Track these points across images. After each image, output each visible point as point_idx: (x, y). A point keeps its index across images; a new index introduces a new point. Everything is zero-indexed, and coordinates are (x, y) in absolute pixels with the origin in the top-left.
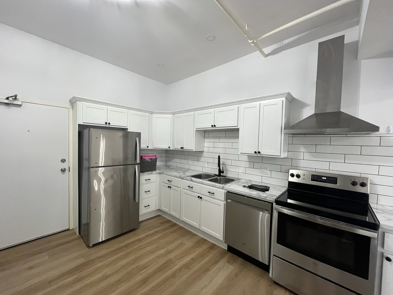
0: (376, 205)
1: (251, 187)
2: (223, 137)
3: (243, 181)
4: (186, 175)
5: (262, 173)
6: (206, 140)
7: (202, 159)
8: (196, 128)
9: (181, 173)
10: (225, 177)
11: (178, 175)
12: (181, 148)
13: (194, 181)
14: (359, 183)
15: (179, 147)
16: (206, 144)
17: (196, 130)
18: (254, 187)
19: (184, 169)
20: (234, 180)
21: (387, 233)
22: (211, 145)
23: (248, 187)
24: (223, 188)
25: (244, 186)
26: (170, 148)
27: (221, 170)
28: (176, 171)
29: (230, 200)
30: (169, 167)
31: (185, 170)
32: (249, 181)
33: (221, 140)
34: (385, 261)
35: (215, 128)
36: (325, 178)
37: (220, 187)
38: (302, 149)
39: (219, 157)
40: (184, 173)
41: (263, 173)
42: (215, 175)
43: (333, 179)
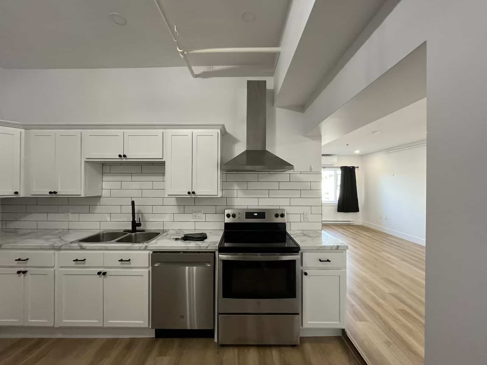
0: (290, 231)
1: (186, 238)
2: (137, 174)
3: (170, 232)
4: (66, 241)
5: (195, 218)
6: (105, 178)
7: (99, 209)
8: (87, 159)
9: (54, 240)
10: (143, 231)
11: (47, 244)
12: (50, 193)
13: (87, 248)
14: (280, 214)
15: (45, 192)
16: (105, 185)
17: (86, 162)
18: (190, 237)
19: (57, 231)
20: (159, 234)
21: (304, 252)
22: (117, 185)
23: (182, 239)
24: (146, 249)
25: (177, 239)
26: (19, 195)
27: (136, 222)
28: (37, 237)
29: (159, 262)
30: (16, 232)
31: (61, 233)
32: (179, 231)
33: (134, 178)
34: (304, 276)
35: (124, 160)
36: (257, 214)
37: (141, 248)
38: (236, 187)
39: (133, 203)
40: (60, 238)
41: (197, 218)
42: (126, 231)
43: (262, 214)
